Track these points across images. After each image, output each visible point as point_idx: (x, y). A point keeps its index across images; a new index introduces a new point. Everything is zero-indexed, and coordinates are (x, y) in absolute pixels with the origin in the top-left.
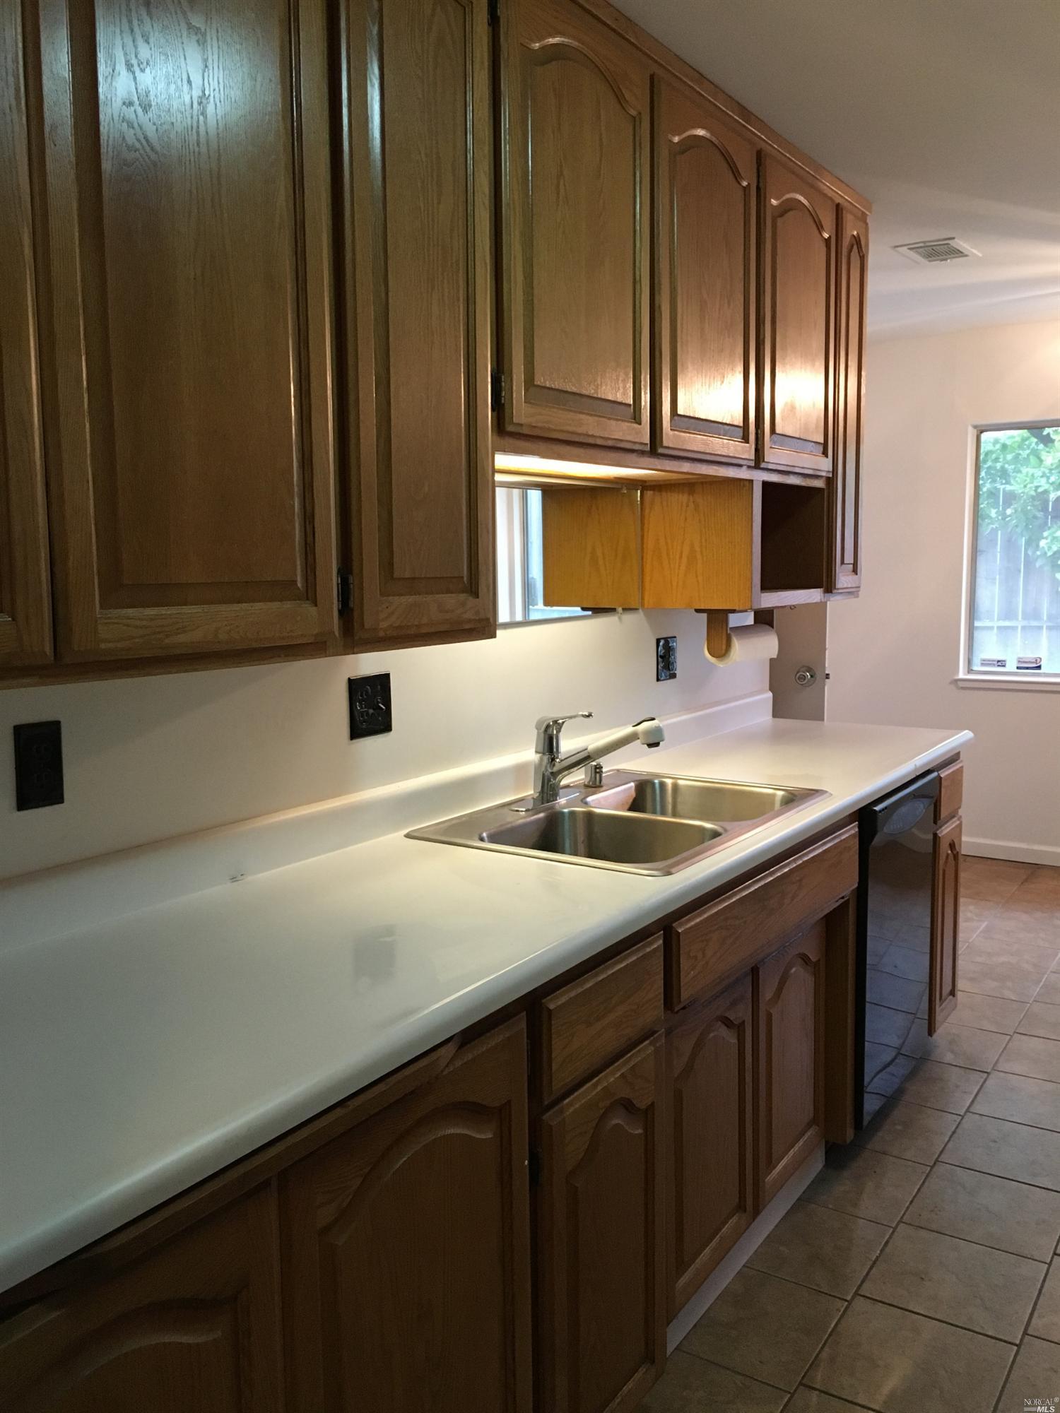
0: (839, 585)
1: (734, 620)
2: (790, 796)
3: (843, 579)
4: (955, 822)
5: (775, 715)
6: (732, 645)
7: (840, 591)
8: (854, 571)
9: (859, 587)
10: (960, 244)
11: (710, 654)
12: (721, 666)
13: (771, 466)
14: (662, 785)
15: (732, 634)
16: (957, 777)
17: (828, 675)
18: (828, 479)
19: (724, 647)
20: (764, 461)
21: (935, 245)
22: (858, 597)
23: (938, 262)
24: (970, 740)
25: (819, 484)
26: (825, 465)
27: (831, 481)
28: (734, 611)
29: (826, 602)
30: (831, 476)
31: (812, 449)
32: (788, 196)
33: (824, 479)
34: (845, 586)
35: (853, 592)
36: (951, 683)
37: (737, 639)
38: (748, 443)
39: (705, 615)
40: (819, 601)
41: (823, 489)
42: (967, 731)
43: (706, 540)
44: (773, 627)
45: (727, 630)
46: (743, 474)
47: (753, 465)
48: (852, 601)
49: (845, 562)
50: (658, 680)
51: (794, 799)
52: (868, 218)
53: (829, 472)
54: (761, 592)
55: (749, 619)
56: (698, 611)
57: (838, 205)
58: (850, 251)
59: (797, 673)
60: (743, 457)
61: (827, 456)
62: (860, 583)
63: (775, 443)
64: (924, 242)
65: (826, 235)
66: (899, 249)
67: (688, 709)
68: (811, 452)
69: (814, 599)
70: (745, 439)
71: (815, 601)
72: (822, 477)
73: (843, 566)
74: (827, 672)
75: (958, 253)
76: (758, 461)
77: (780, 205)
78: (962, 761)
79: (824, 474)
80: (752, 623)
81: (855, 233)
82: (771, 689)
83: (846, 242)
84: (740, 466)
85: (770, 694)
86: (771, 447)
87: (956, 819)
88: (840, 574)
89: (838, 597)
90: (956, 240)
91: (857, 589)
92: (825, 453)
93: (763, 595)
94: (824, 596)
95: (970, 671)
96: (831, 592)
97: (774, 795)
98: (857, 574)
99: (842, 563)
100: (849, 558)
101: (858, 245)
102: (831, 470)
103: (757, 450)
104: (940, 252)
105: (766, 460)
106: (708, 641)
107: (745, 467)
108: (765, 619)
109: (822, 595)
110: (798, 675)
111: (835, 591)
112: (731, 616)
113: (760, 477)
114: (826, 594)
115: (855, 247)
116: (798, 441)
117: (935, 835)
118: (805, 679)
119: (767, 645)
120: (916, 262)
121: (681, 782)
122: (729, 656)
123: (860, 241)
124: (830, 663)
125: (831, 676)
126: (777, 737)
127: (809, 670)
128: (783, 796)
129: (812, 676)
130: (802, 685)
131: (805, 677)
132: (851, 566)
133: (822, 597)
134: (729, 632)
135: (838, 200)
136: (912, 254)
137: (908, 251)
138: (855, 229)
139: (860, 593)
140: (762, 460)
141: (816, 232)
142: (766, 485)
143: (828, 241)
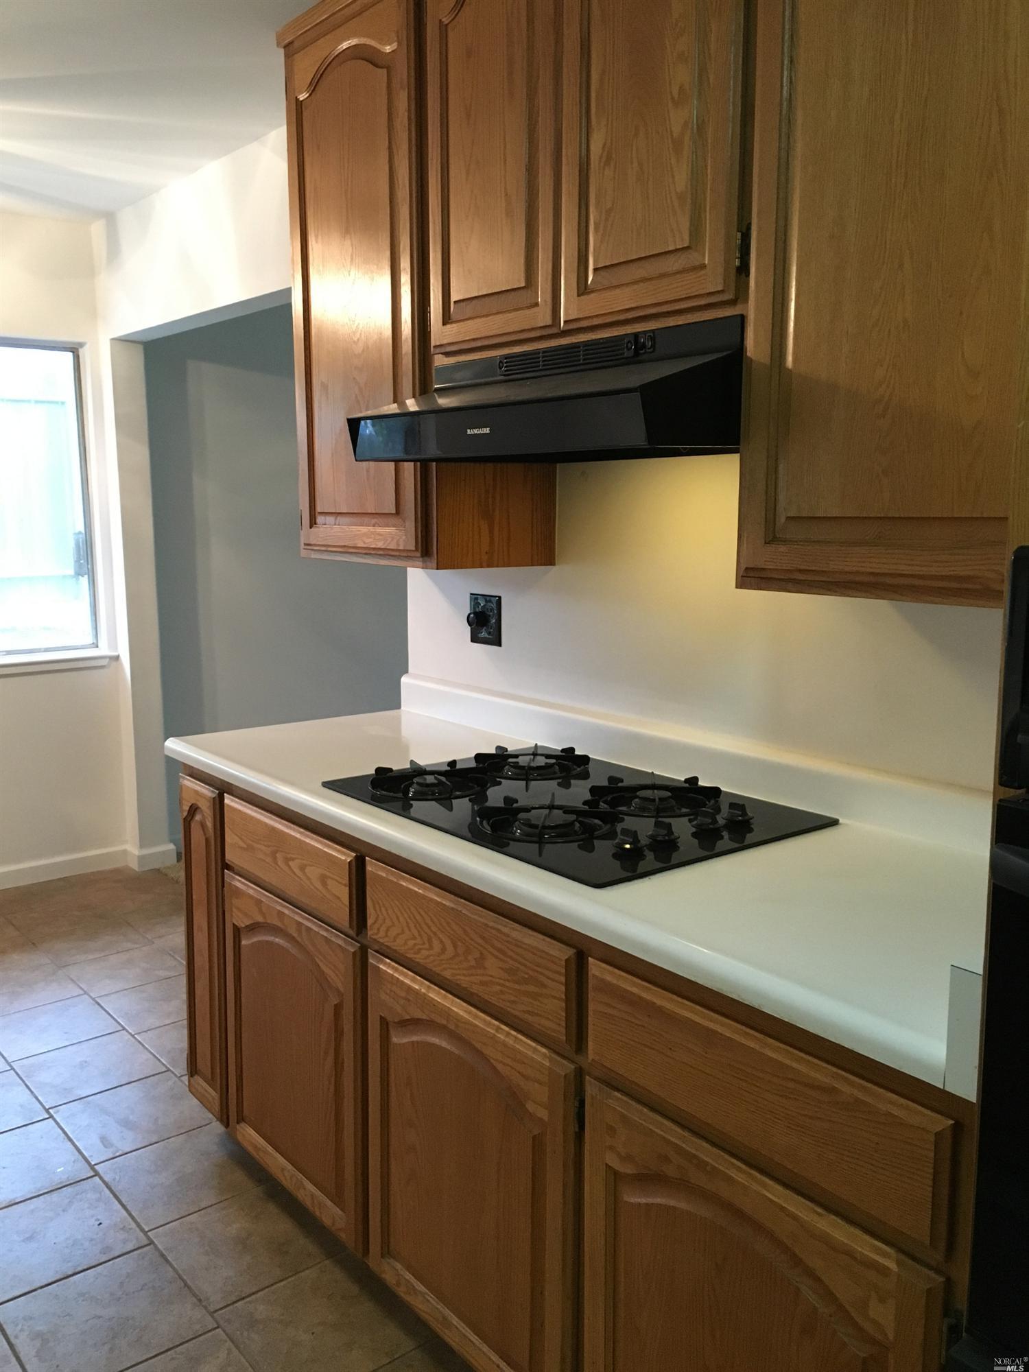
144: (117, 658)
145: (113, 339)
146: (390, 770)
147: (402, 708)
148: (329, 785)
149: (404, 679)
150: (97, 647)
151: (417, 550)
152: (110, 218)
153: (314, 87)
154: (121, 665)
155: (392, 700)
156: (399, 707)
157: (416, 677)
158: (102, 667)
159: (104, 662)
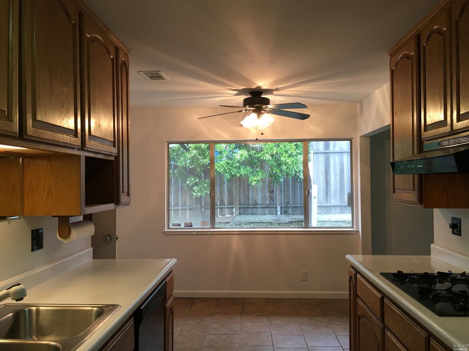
0: (122, 201)
1: (72, 220)
2: (100, 310)
3: (123, 198)
4: (172, 298)
5: (94, 257)
6: (71, 232)
7: (122, 204)
8: (127, 195)
9: (130, 202)
10: (162, 74)
11: (59, 236)
12: (66, 242)
13: (89, 150)
14: (30, 311)
15: (71, 226)
16: (172, 280)
17: (117, 238)
18: (116, 156)
19: (67, 233)
20: (85, 147)
21: (153, 73)
22: (129, 205)
23: (154, 80)
24: (176, 262)
25: (112, 158)
26: (114, 151)
27: (117, 158)
28: (72, 216)
29: (116, 209)
30: (117, 155)
31: (108, 144)
32: (94, 35)
33: (114, 156)
34: (124, 202)
35: (127, 204)
36: (162, 233)
37: (74, 229)
38: (77, 138)
39: (57, 218)
40: (113, 209)
41: (114, 161)
42: (174, 259)
43: (57, 183)
44: (92, 221)
45: (68, 225)
46: (76, 152)
47: (80, 148)
48: (127, 207)
49: (124, 192)
50: (32, 250)
51: (102, 312)
52: (128, 56)
53: (116, 154)
54: (86, 207)
55: (81, 218)
56: (53, 216)
57: (116, 47)
58: (122, 66)
59: (104, 238)
60: (75, 144)
61: (115, 147)
62: (130, 200)
63: (91, 139)
64: (150, 71)
65: (112, 57)
66: (140, 73)
67: (50, 262)
68: (108, 145)
69: (111, 208)
70: (76, 136)
71: (111, 209)
72: (113, 156)
73: (123, 193)
74: (117, 237)
75: (161, 78)
76: (83, 146)
77: (91, 37)
78: (173, 272)
79: (114, 154)
80: (82, 220)
81: (123, 60)
82: (92, 246)
83: (120, 62)
84: (74, 148)
85: (92, 249)
86: (89, 141)
87: (172, 297)
88: (122, 197)
89: (121, 207)
90: (161, 72)
91: (129, 203)
92: (114, 146)
93: (86, 208)
94: (115, 206)
95: (169, 228)
96: (118, 205)
97: (92, 311)
98: (129, 196)
99: (123, 192)
100: (126, 190)
101: (125, 65)
102: (117, 153)
103: (82, 141)
104: (155, 76)
105: (86, 147)
106: (59, 230)
107: (76, 149)
108: (88, 218)
109: (114, 206)
110: (104, 239)
111: (120, 204)
112: (71, 218)
113: (84, 154)
114: (116, 205)
115: (124, 65)
116: (102, 139)
117: (165, 307)
118: (107, 241)
119: (90, 230)
120: (146, 79)
121: (41, 308)
122: (70, 237)
123: (126, 63)
124: (118, 234)
125: (118, 238)
126: (95, 271)
127: (109, 236)
128: (97, 310)
129: (110, 239)
130: (106, 243)
131: (107, 239)
132: (127, 193)
133: (114, 207)
134: (69, 225)
135: (116, 45)
136: (144, 75)
137: (143, 74)
138: (124, 59)
139: (130, 204)
140: (84, 146)
141: (108, 54)
142: (87, 158)
143: (112, 59)
144: (359, 231)
145: (360, 136)
146: (402, 272)
147: (431, 255)
148: (382, 274)
149: (432, 245)
150: (353, 227)
151: (418, 202)
152: (361, 102)
153: (396, 65)
154: (359, 234)
155: (428, 252)
156: (430, 255)
157: (435, 245)
158: (354, 234)
159: (354, 232)
